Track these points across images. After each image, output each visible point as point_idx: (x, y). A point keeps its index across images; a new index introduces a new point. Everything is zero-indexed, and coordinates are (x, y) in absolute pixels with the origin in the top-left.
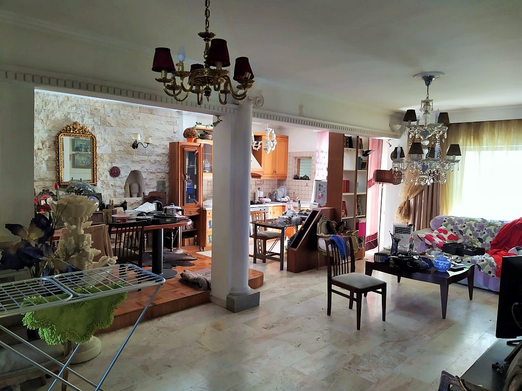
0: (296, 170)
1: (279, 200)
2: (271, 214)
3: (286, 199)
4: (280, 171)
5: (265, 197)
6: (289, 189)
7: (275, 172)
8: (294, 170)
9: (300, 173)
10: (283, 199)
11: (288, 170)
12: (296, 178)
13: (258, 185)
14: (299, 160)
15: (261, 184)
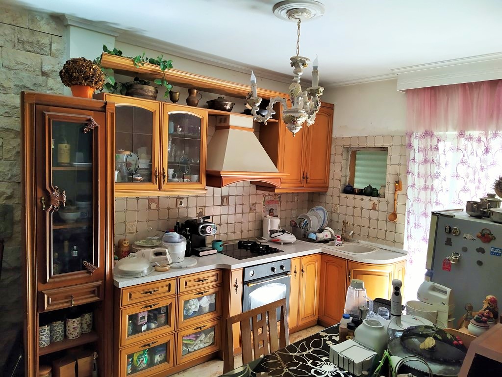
0: (348, 173)
1: (313, 236)
2: (297, 275)
3: (327, 234)
4: (315, 176)
5: (283, 231)
6: (332, 212)
7: (305, 177)
8: (343, 173)
9: (356, 179)
10: (321, 236)
11: (331, 173)
12: (349, 190)
13: (269, 202)
14: (354, 154)
15: (276, 202)
